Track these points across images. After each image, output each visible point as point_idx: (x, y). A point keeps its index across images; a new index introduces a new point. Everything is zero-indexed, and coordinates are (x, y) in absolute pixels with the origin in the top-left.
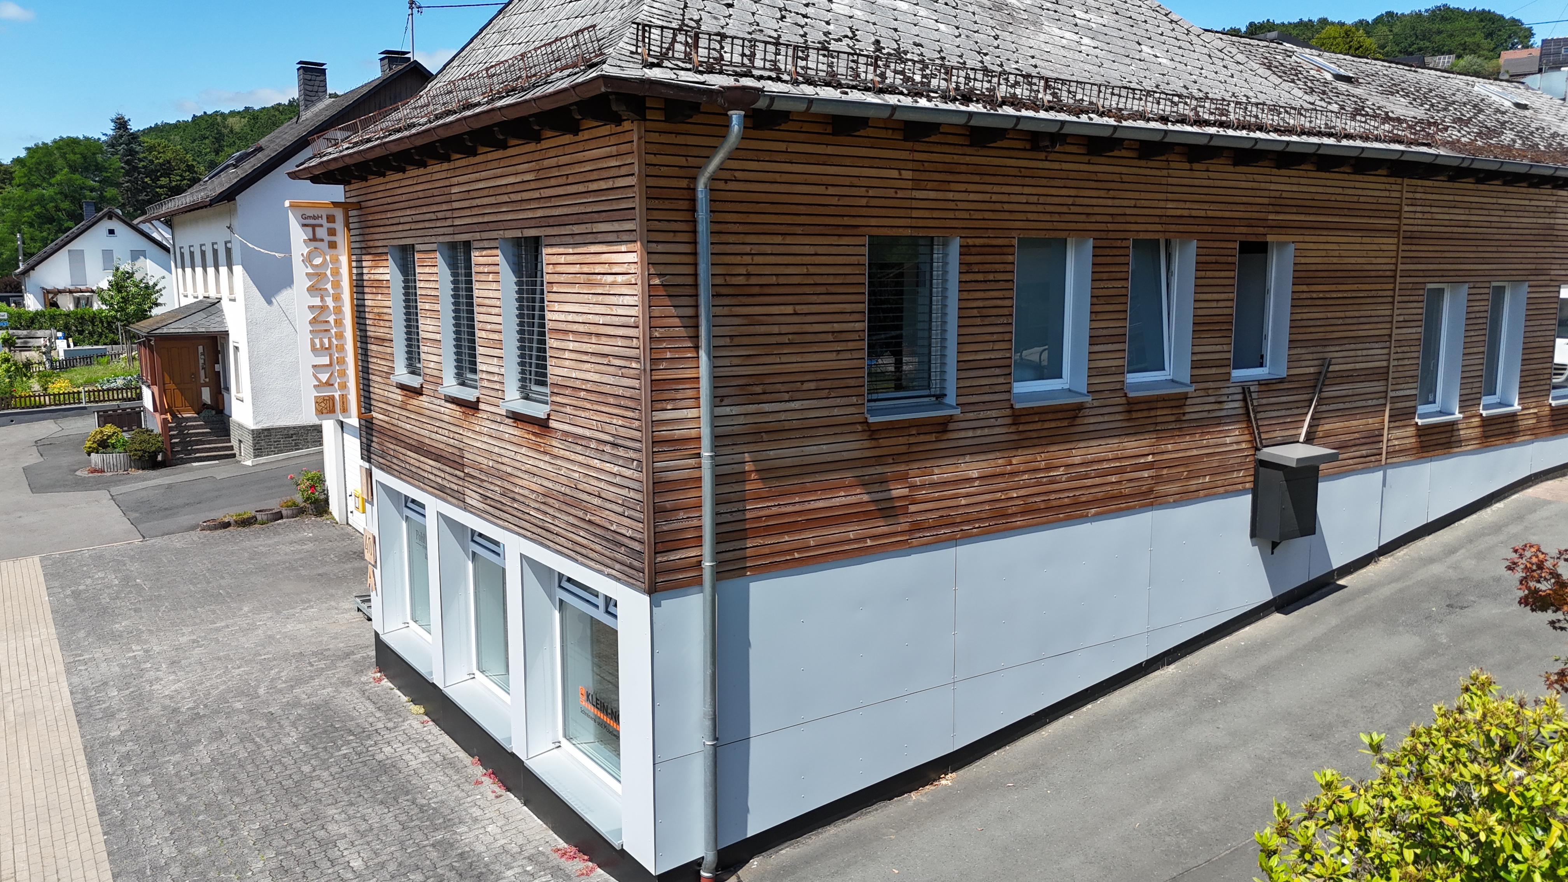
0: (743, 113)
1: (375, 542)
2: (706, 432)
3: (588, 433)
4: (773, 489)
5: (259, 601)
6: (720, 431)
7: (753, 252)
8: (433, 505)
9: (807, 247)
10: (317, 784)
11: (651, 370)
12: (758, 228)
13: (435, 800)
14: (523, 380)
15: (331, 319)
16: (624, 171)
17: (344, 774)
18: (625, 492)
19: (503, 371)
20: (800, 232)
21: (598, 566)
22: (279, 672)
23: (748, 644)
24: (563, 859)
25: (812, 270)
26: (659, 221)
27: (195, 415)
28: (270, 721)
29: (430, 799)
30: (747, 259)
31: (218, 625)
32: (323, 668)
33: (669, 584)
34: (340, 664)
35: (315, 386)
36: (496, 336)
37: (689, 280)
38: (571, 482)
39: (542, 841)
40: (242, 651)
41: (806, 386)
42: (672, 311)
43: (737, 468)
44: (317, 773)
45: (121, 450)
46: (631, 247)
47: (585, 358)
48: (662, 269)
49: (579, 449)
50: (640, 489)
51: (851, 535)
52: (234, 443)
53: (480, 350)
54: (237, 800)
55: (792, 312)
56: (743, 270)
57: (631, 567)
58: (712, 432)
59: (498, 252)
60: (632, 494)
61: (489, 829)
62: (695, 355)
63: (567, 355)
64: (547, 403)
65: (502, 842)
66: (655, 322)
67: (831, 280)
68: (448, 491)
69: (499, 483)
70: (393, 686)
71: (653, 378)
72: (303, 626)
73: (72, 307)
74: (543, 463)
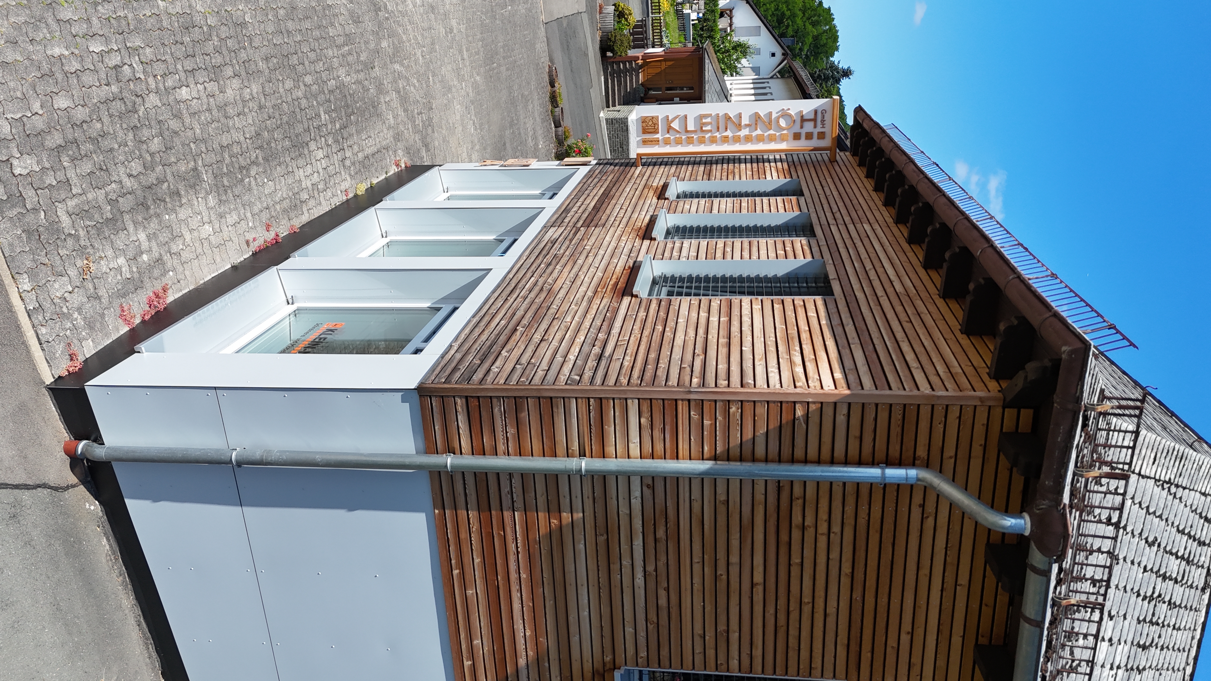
0: (1027, 533)
1: (524, 166)
2: (610, 464)
3: (615, 331)
4: (537, 546)
5: (484, 91)
6: (611, 483)
7: (832, 535)
8: (551, 206)
9: (835, 605)
10: (289, 84)
11: (689, 401)
12: (861, 543)
13: (253, 183)
14: (673, 279)
15: (729, 133)
16: (934, 379)
17: (298, 110)
18: (544, 365)
19: (683, 259)
20: (854, 596)
21: (463, 336)
22: (415, 86)
23: (351, 509)
24: (151, 294)
25: (807, 609)
26: (876, 419)
27: (640, 82)
28: (365, 64)
29: (256, 179)
30: (823, 528)
31: (465, 52)
32: (415, 122)
33: (428, 412)
34: (417, 137)
35: (668, 116)
36: (719, 254)
37: (799, 453)
38: (562, 314)
39: (181, 277)
40: (439, 63)
41: (662, 594)
42: (762, 431)
43: (565, 502)
44: (302, 87)
45: (616, 27)
46: (842, 382)
47: (701, 331)
48: (814, 420)
49: (598, 322)
50: (546, 382)
51: (477, 642)
52: (618, 107)
53: (704, 243)
54: (282, 12)
55: (755, 580)
56: (809, 521)
57: (455, 369)
58: (611, 473)
59: (809, 259)
60: (540, 373)
61: (207, 226)
62: (705, 457)
63: (703, 315)
64: (649, 295)
65: (188, 236)
66: (748, 408)
67: (793, 632)
68: (563, 215)
69: (567, 253)
70: (389, 175)
71: (680, 403)
72: (458, 117)
73: (720, 27)
74: (584, 289)
